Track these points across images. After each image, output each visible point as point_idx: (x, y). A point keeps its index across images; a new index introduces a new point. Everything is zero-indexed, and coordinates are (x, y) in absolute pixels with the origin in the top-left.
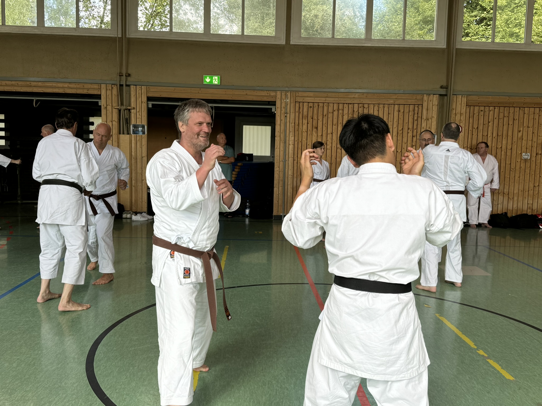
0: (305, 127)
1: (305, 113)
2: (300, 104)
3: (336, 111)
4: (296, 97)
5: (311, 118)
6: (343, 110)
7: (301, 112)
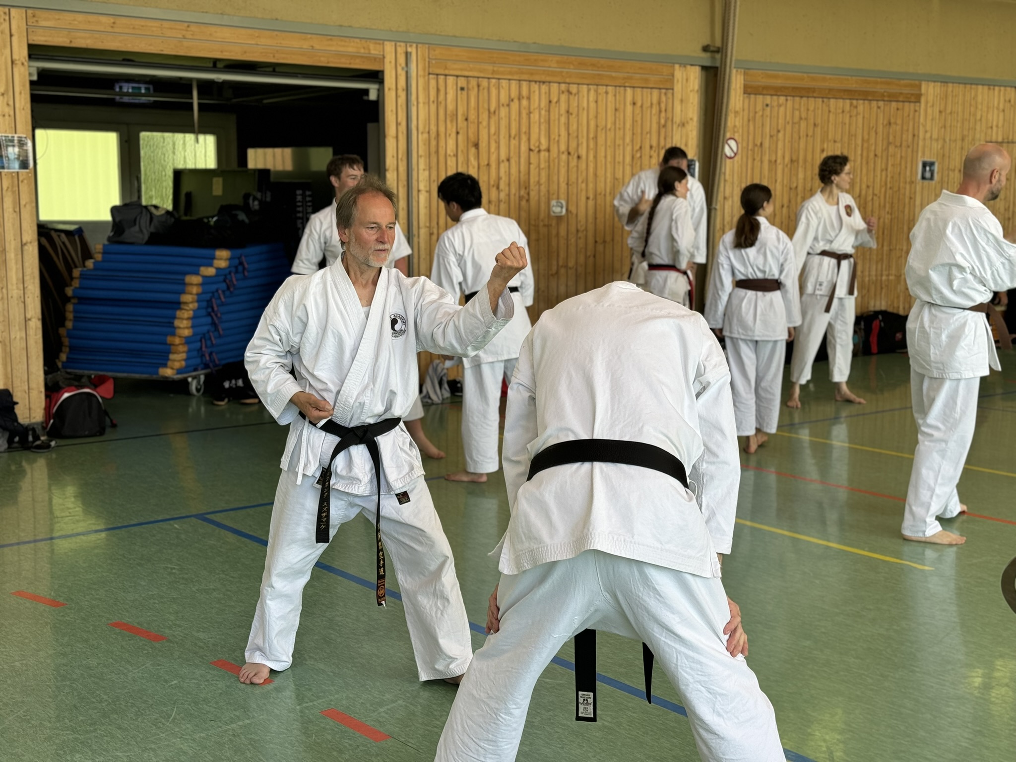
0: (451, 143)
1: (451, 107)
2: (439, 81)
3: (516, 101)
4: (429, 62)
5: (464, 118)
6: (529, 98)
7: (441, 103)
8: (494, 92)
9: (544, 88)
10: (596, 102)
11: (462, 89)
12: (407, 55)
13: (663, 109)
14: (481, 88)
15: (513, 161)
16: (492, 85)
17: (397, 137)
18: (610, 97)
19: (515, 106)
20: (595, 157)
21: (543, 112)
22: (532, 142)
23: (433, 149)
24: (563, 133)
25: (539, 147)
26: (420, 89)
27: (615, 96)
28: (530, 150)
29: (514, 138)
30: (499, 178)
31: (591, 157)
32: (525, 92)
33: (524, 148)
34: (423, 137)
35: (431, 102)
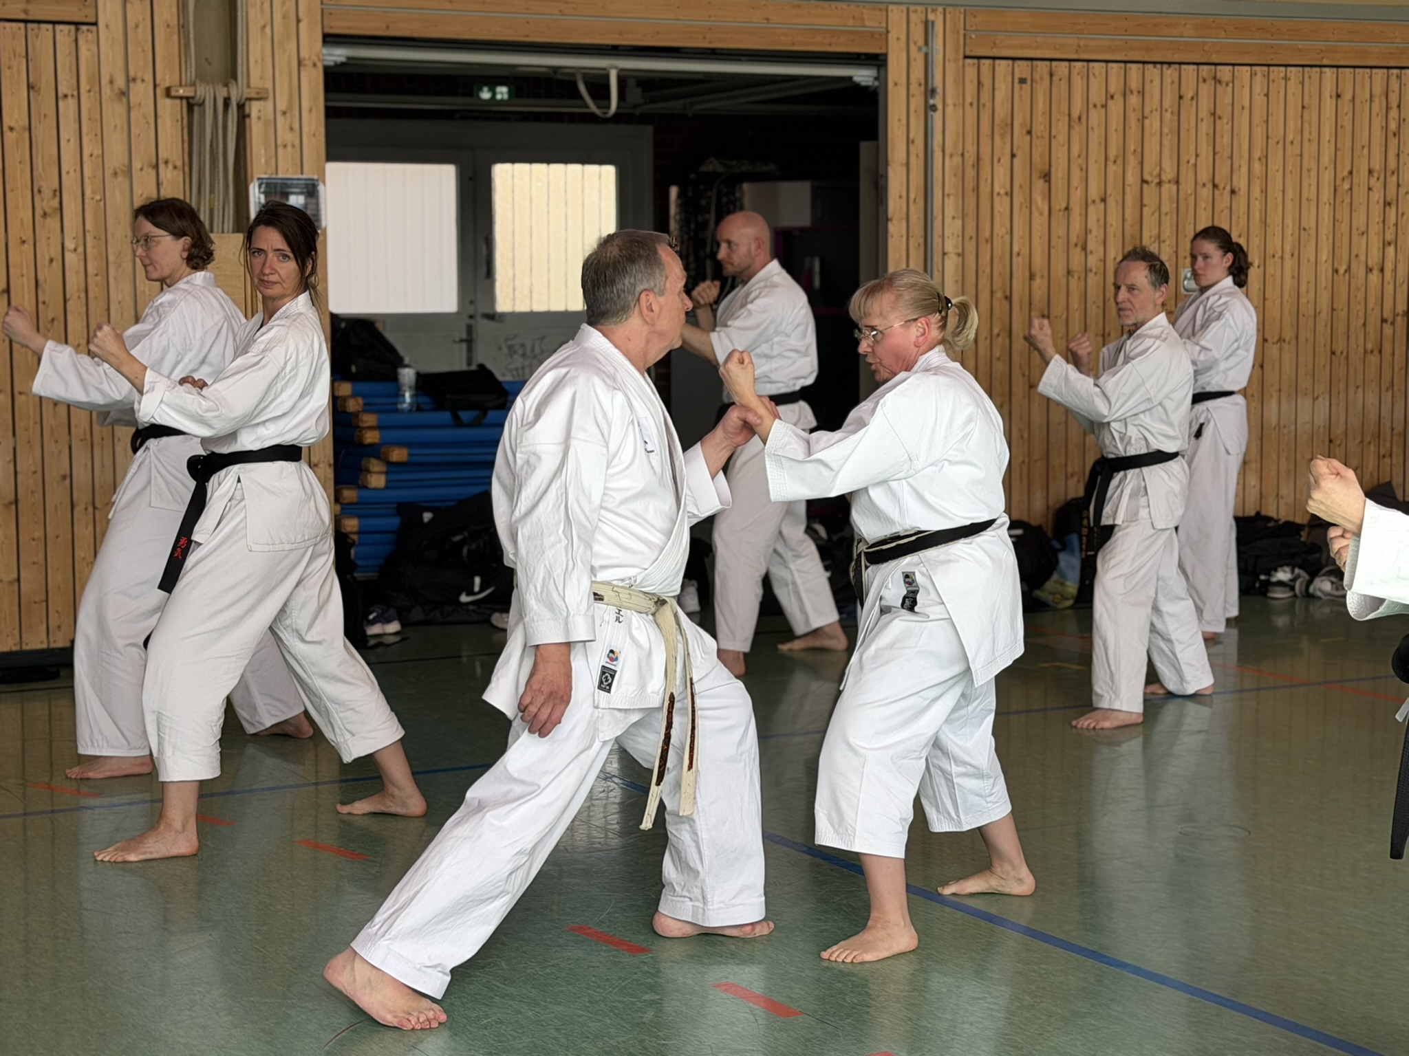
0: (1002, 173)
1: (1002, 112)
2: (982, 68)
3: (1119, 99)
4: (965, 35)
5: (1025, 131)
6: (1142, 93)
7: (984, 105)
8: (1078, 83)
9: (1170, 72)
10: (1267, 95)
11: (1022, 81)
12: (928, 26)
13: (1394, 104)
14: (1055, 78)
15: (1111, 202)
16: (1075, 72)
17: (908, 164)
18: (1293, 86)
19: (1116, 107)
20: (1265, 191)
21: (1168, 116)
22: (1147, 170)
23: (970, 184)
24: (1205, 150)
25: (1160, 175)
26: (949, 80)
27: (1303, 83)
28: (1144, 181)
29: (1115, 162)
30: (1087, 231)
31: (1256, 193)
32: (1134, 82)
33: (1132, 178)
34: (952, 163)
35: (967, 106)
